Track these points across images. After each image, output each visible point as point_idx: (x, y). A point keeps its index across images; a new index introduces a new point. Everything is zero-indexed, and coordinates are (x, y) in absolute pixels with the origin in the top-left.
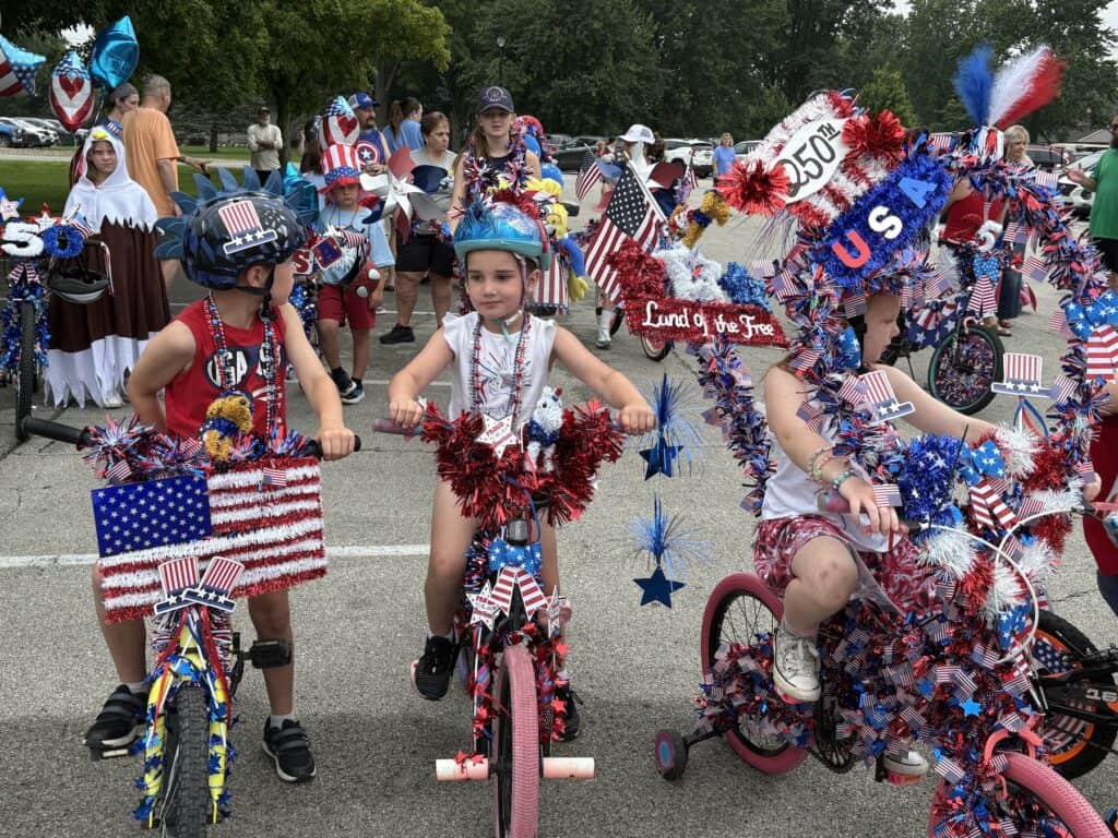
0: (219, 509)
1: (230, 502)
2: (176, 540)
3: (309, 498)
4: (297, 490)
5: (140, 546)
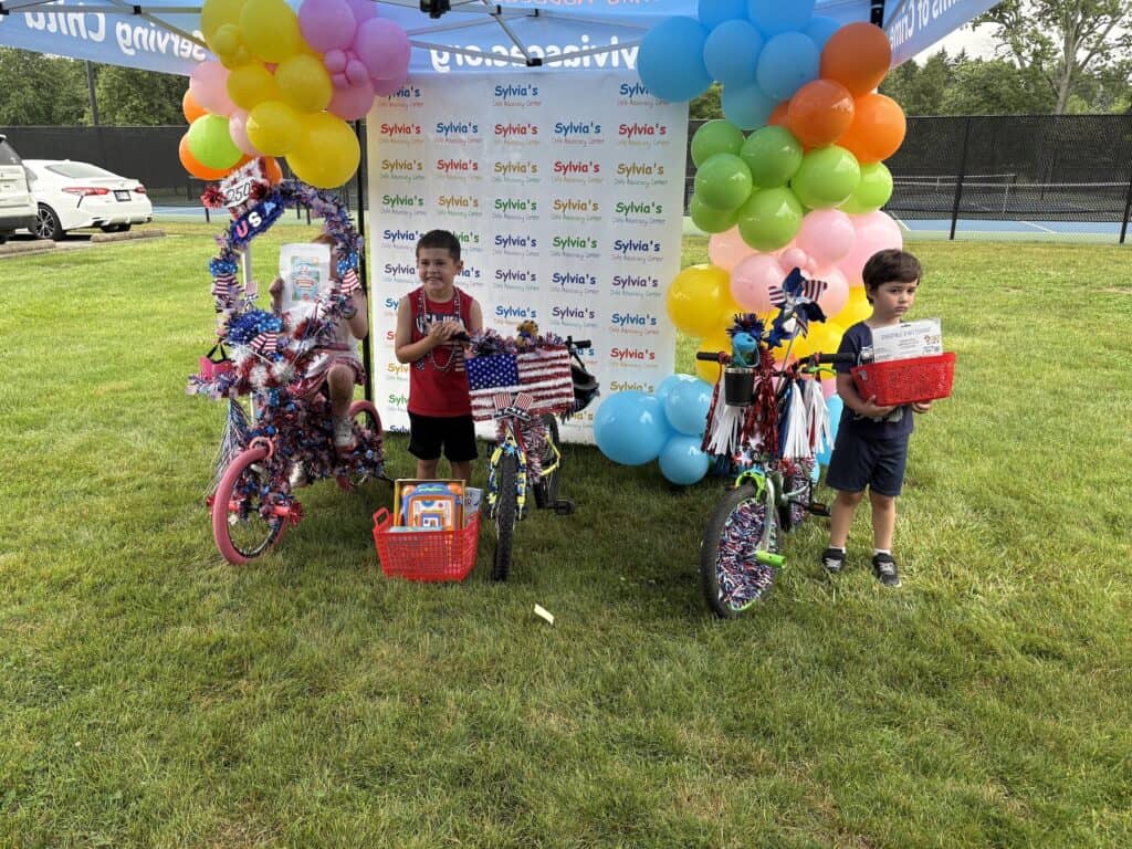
0: (522, 371)
1: (526, 367)
2: (503, 385)
3: (565, 365)
4: (558, 362)
5: (486, 387)
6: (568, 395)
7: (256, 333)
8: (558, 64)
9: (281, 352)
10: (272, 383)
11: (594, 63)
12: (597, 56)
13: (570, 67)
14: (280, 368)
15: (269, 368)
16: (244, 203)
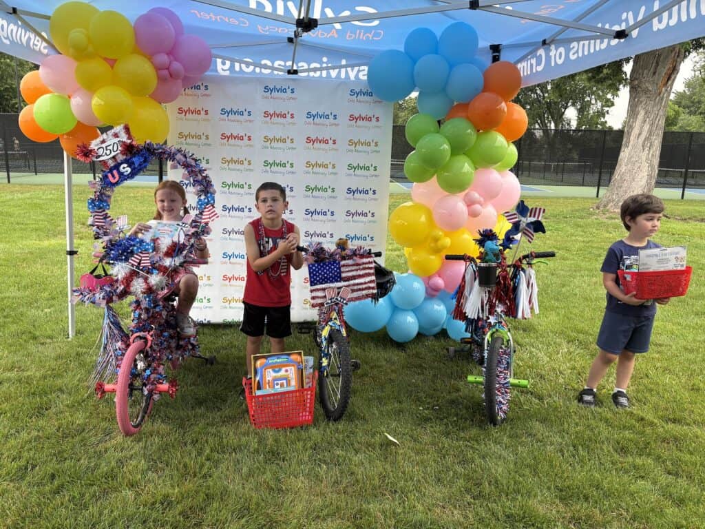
0: (343, 272)
1: (347, 270)
2: (332, 282)
3: (370, 268)
4: (367, 266)
5: (321, 283)
6: (373, 288)
7: (132, 253)
8: (306, 74)
9: (155, 267)
10: (150, 291)
11: (329, 75)
12: (331, 71)
13: (313, 77)
14: (155, 279)
15: (146, 279)
16: (114, 157)
